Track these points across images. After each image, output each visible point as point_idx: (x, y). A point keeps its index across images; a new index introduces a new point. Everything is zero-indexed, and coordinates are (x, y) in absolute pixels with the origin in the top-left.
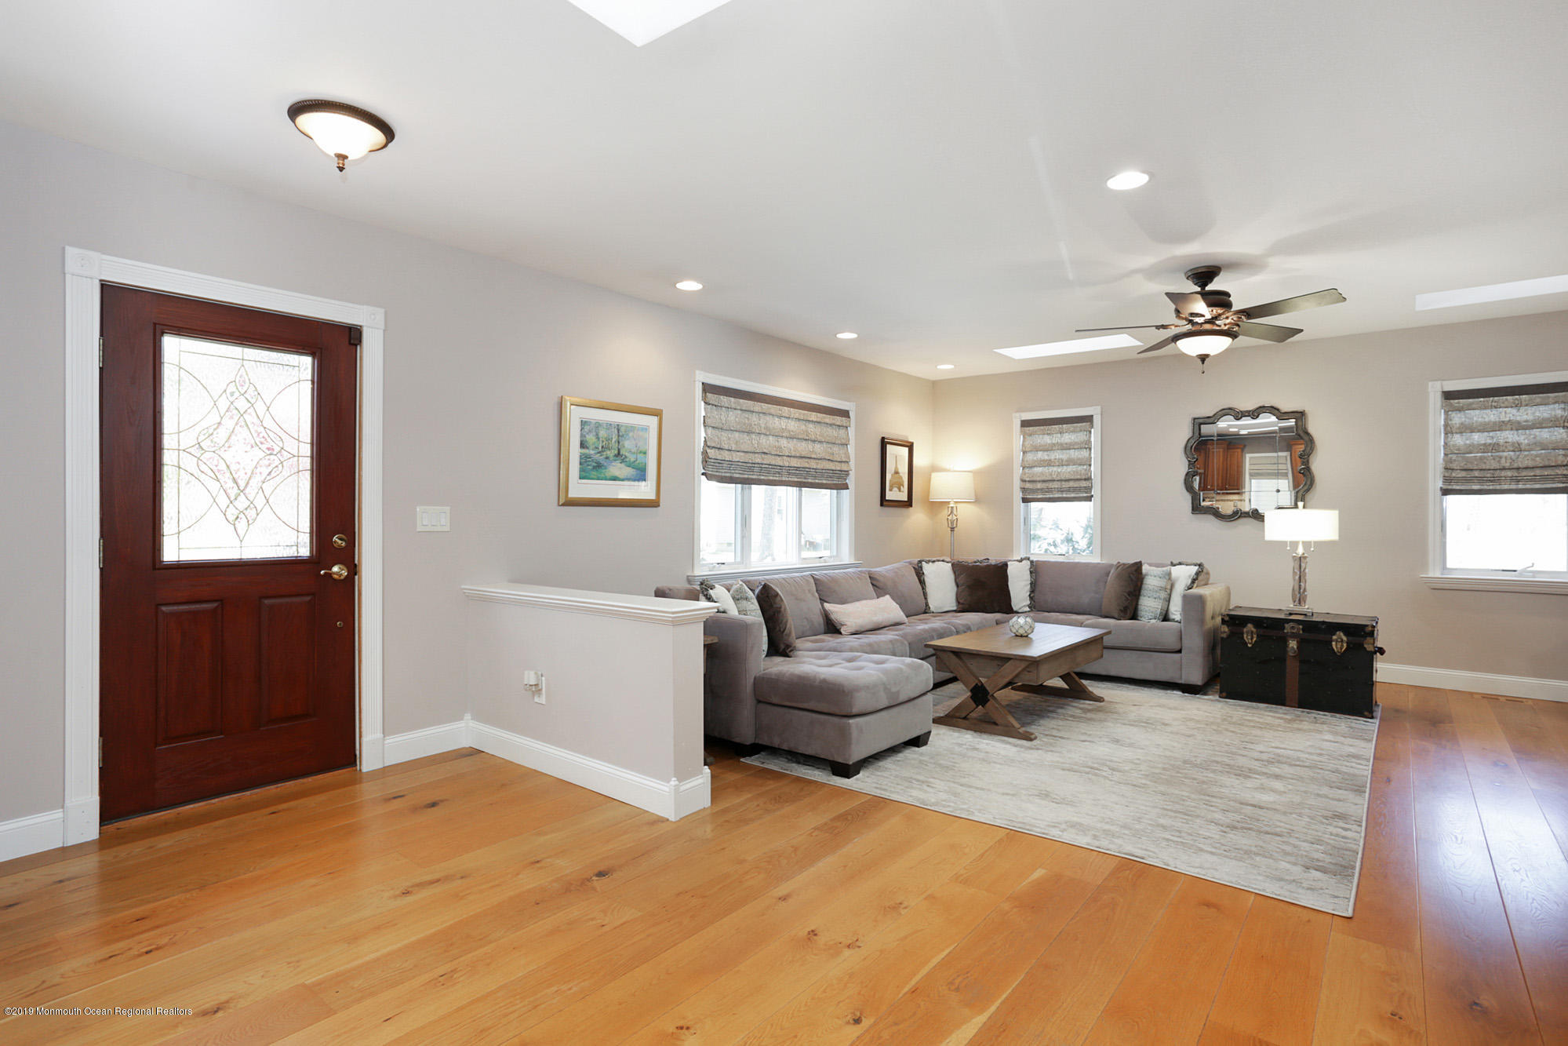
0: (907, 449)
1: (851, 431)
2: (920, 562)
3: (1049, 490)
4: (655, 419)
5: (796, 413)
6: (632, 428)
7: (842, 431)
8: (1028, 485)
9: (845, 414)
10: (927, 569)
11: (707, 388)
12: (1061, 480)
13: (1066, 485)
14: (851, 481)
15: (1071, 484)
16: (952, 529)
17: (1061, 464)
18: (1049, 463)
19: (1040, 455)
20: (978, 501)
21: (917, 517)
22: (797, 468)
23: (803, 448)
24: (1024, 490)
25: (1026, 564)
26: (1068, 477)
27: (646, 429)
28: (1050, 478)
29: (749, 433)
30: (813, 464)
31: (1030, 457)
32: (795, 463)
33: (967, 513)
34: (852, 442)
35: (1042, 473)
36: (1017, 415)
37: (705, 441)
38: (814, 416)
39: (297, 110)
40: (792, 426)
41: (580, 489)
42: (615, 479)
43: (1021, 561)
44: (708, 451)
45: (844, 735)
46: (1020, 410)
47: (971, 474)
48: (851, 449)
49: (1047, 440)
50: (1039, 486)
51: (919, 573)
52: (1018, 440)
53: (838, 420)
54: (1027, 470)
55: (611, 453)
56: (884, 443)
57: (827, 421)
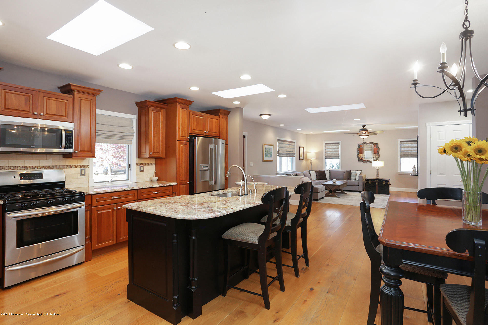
0: (303, 148)
1: (295, 146)
2: (309, 171)
3: (331, 157)
4: (273, 146)
5: (288, 143)
6: (270, 148)
7: (294, 146)
8: (326, 156)
9: (294, 142)
10: (311, 172)
11: (278, 140)
12: (333, 155)
13: (334, 156)
14: (295, 155)
15: (335, 156)
16: (311, 164)
17: (333, 152)
18: (331, 152)
19: (329, 150)
20: (316, 159)
21: (304, 162)
22: (289, 154)
23: (289, 150)
24: (326, 157)
25: (328, 171)
26: (335, 154)
27: (272, 148)
28: (331, 154)
29: (283, 148)
30: (290, 153)
31: (327, 150)
32: (289, 153)
33: (314, 161)
34: (295, 148)
35: (329, 153)
36: (324, 142)
37: (278, 150)
38: (291, 144)
39: (260, 115)
40: (288, 146)
41: (266, 159)
42: (268, 157)
43: (327, 170)
44: (279, 151)
45: (317, 195)
46: (324, 141)
47: (315, 154)
48: (295, 149)
49: (330, 147)
50: (329, 156)
51: (310, 173)
52: (324, 147)
53: (293, 144)
54: (326, 153)
55: (268, 153)
56: (299, 147)
57: (292, 144)
